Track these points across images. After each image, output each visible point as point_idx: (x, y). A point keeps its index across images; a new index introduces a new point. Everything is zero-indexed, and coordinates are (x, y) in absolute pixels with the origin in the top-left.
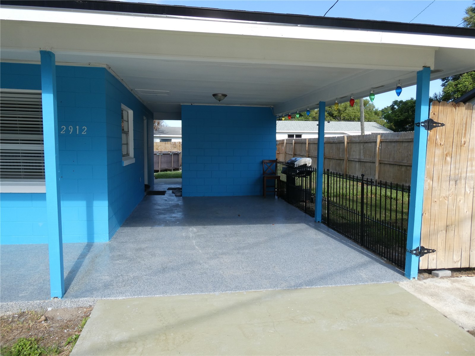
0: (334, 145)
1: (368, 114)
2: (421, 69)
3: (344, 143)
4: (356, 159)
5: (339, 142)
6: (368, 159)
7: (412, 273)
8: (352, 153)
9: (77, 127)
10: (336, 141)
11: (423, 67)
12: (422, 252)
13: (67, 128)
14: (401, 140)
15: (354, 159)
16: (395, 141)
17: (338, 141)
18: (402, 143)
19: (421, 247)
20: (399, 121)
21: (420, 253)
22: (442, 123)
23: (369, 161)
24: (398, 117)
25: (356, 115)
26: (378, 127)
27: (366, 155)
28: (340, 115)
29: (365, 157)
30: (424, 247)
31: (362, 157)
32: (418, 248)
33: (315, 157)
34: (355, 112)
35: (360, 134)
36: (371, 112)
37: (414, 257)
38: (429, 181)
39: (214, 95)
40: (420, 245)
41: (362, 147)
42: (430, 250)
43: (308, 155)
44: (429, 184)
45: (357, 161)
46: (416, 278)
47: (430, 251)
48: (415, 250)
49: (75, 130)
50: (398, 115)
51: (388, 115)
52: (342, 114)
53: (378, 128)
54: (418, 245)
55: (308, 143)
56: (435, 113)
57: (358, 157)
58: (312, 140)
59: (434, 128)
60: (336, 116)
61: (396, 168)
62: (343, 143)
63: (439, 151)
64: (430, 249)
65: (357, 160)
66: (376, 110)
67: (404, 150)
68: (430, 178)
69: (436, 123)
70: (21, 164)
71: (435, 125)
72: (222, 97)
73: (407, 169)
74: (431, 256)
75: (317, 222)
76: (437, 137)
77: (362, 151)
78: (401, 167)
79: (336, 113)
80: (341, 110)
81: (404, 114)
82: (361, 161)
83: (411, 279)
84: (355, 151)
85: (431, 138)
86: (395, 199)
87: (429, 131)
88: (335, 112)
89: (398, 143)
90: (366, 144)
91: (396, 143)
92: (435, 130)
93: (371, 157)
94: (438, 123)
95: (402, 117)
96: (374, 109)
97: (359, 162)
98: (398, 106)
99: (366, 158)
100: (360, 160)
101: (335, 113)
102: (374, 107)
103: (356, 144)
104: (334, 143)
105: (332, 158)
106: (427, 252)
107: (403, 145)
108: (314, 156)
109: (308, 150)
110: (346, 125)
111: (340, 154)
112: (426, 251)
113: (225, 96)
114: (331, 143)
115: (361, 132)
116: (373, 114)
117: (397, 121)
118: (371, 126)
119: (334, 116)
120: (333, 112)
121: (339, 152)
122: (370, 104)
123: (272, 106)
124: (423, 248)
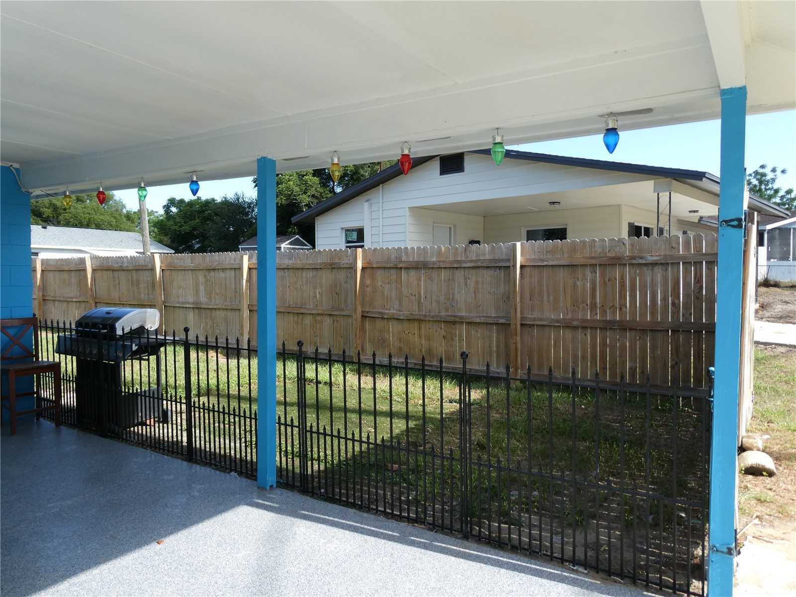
0: (122, 276)
1: (115, 218)
3: (153, 269)
4: (188, 303)
5: (136, 268)
6: (218, 302)
8: (174, 292)
10: (127, 266)
14: (300, 266)
15: (182, 303)
16: (285, 266)
17: (134, 266)
18: (301, 270)
20: (183, 233)
23: (224, 307)
24: (180, 226)
25: (92, 219)
27: (213, 295)
28: (58, 217)
29: (210, 299)
31: (203, 299)
33: (64, 301)
34: (89, 214)
36: (120, 215)
41: (201, 278)
43: (43, 296)
45: (189, 308)
50: (180, 222)
51: (162, 222)
52: (60, 214)
55: (42, 271)
57: (191, 300)
58: (51, 263)
60: (48, 217)
61: (291, 318)
65: (192, 306)
66: (128, 212)
67: (306, 284)
73: (316, 321)
75: (268, 488)
77: (202, 288)
78: (301, 316)
79: (49, 211)
80: (58, 208)
81: (190, 222)
82: (201, 308)
84: (184, 286)
86: (326, 383)
88: (46, 209)
89: (292, 271)
90: (212, 274)
91: (286, 271)
93: (226, 298)
95: (186, 228)
96: (124, 211)
97: (197, 311)
98: (177, 208)
99: (213, 300)
100: (198, 306)
101: (47, 212)
102: (124, 206)
103: (186, 272)
104: (122, 269)
105: (118, 303)
107: (304, 275)
108: (62, 299)
109: (41, 286)
110: (84, 235)
111: (140, 294)
114: (113, 270)
116: (124, 219)
117: (178, 233)
118: (133, 239)
119: (44, 216)
120: (41, 209)
121: (138, 289)
122: (115, 200)
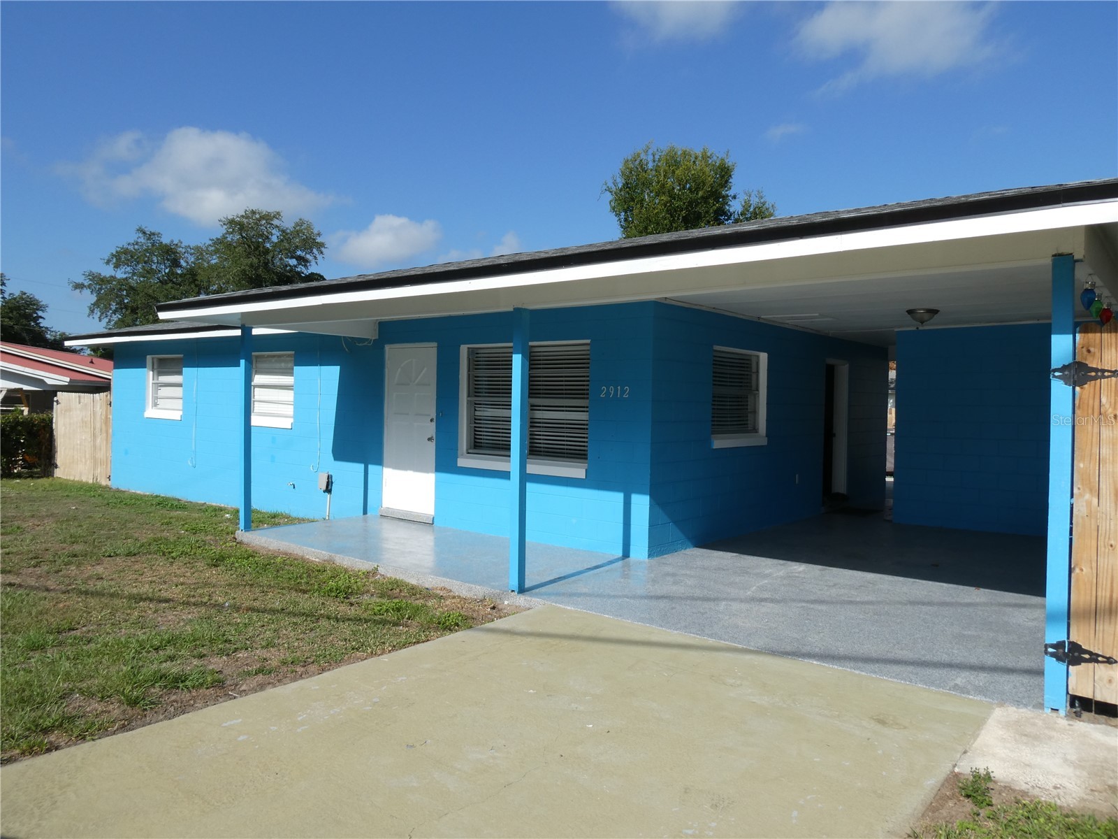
7: (1048, 697)
9: (619, 387)
11: (1053, 256)
12: (1073, 654)
13: (608, 391)
19: (1070, 643)
21: (1068, 656)
22: (1113, 370)
30: (1081, 646)
32: (1061, 644)
37: (1050, 661)
38: (1087, 496)
39: (910, 312)
40: (1068, 638)
42: (1098, 655)
44: (1089, 504)
46: (1062, 713)
47: (1100, 659)
48: (1053, 646)
49: (616, 391)
54: (1063, 637)
56: (1092, 349)
59: (1093, 382)
63: (1113, 430)
64: (1100, 653)
68: (1091, 490)
69: (1096, 370)
71: (1093, 374)
72: (926, 316)
74: (1101, 670)
76: (1104, 400)
83: (1047, 710)
85: (1086, 402)
87: (1077, 389)
92: (1095, 386)
94: (1103, 371)
106: (1089, 659)
112: (1087, 656)
113: (933, 312)
124: (1076, 646)
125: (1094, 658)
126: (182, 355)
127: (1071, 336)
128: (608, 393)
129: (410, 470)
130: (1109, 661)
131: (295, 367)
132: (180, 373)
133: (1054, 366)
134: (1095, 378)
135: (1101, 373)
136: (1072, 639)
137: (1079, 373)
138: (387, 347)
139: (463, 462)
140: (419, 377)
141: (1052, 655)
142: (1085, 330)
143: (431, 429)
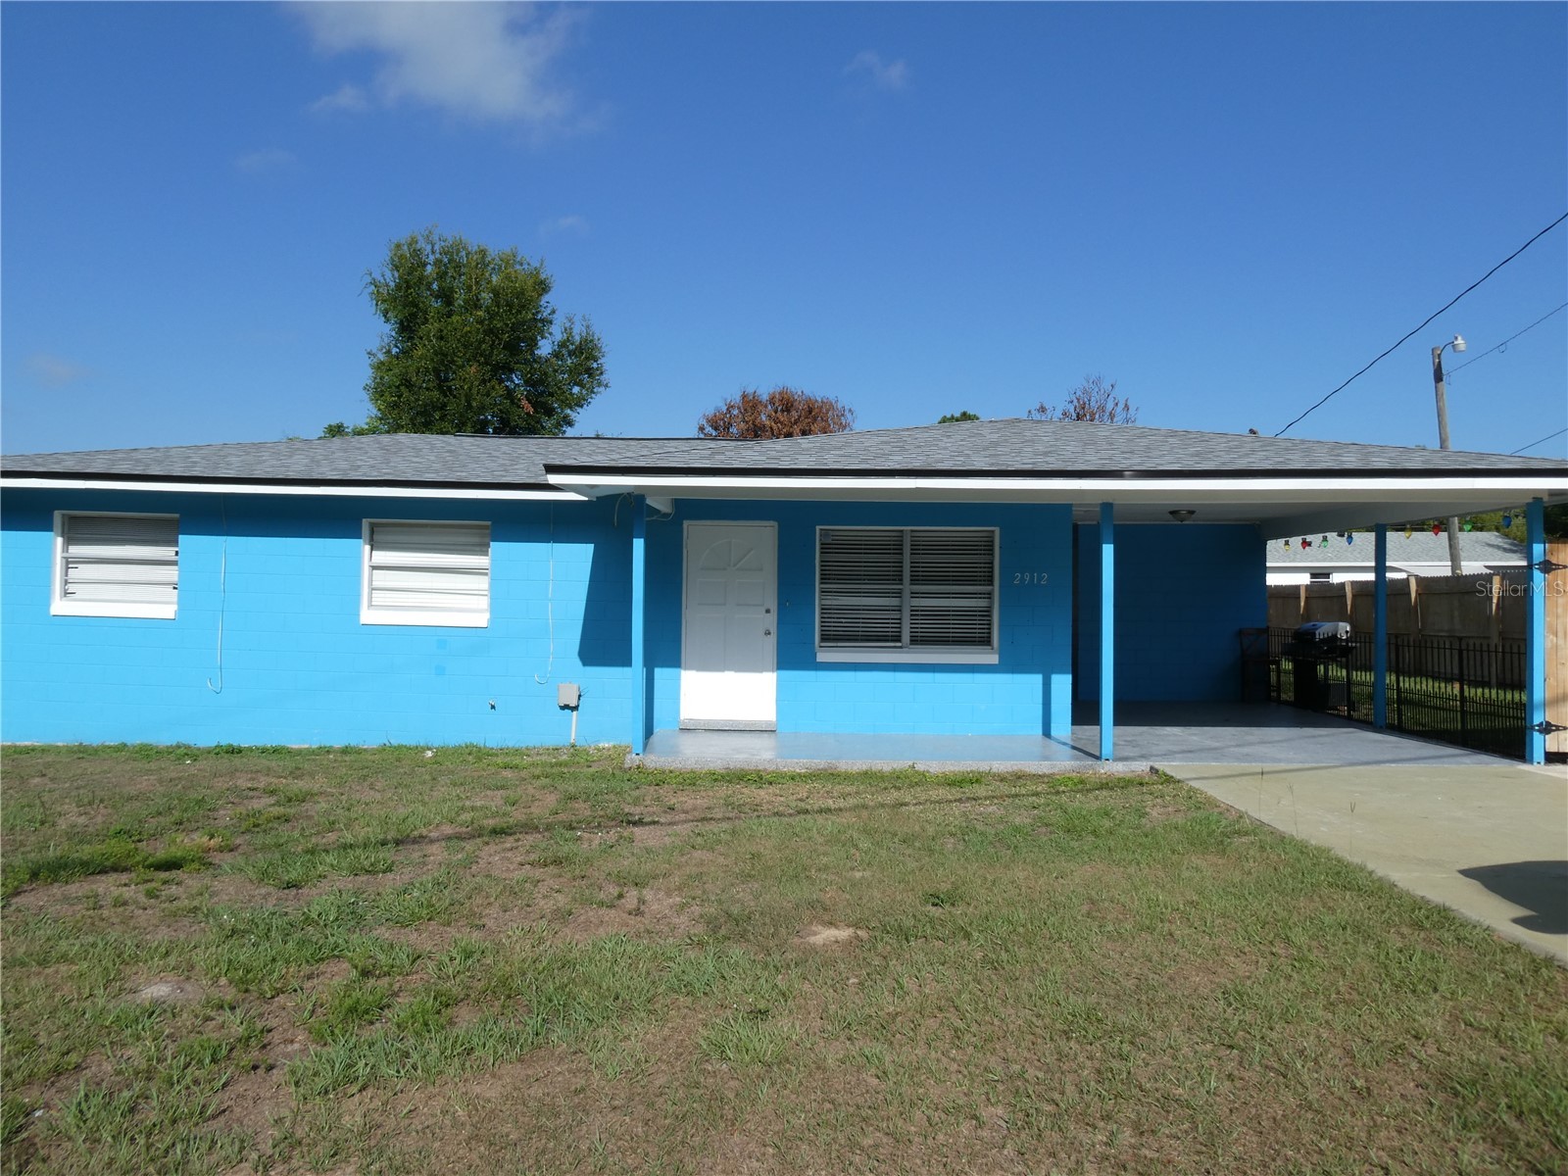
2: (1531, 501)
3: (1408, 593)
4: (1442, 631)
6: (1471, 629)
7: (1535, 755)
8: (1431, 618)
9: (1035, 574)
12: (1547, 728)
13: (1022, 577)
15: (1437, 631)
19: (1546, 722)
21: (1545, 729)
23: (1476, 635)
26: (1506, 546)
27: (1467, 621)
29: (1464, 626)
30: (1551, 723)
31: (1458, 627)
32: (1541, 724)
33: (1355, 621)
35: (1450, 574)
37: (1536, 735)
38: (1551, 637)
39: (1172, 513)
40: (1545, 720)
41: (1456, 604)
44: (1552, 641)
46: (1542, 763)
47: (1560, 728)
48: (1537, 725)
49: (1032, 578)
53: (1505, 550)
54: (1542, 720)
56: (1554, 553)
57: (1446, 628)
59: (1554, 572)
62: (1405, 594)
64: (1561, 725)
65: (1446, 634)
68: (1553, 634)
69: (1555, 565)
70: (978, 626)
71: (1554, 567)
72: (1187, 516)
74: (1562, 734)
75: (1378, 727)
77: (1456, 613)
83: (1535, 764)
84: (1440, 611)
87: (1546, 575)
90: (1466, 596)
92: (1554, 574)
93: (1479, 625)
94: (1558, 565)
99: (1467, 627)
100: (1452, 635)
103: (1442, 596)
106: (1555, 729)
111: (1397, 622)
113: (1192, 512)
115: (1449, 563)
118: (1484, 544)
121: (1396, 616)
123: (1258, 522)
124: (1548, 724)
125: (1558, 728)
126: (177, 515)
127: (1542, 545)
128: (1022, 580)
129: (729, 670)
130: (1565, 728)
131: (492, 543)
132: (175, 543)
133: (1535, 562)
134: (1555, 569)
135: (1558, 567)
136: (1547, 720)
137: (1547, 567)
138: (686, 523)
139: (822, 657)
140: (742, 562)
141: (1538, 731)
142: (1551, 542)
143: (771, 621)
